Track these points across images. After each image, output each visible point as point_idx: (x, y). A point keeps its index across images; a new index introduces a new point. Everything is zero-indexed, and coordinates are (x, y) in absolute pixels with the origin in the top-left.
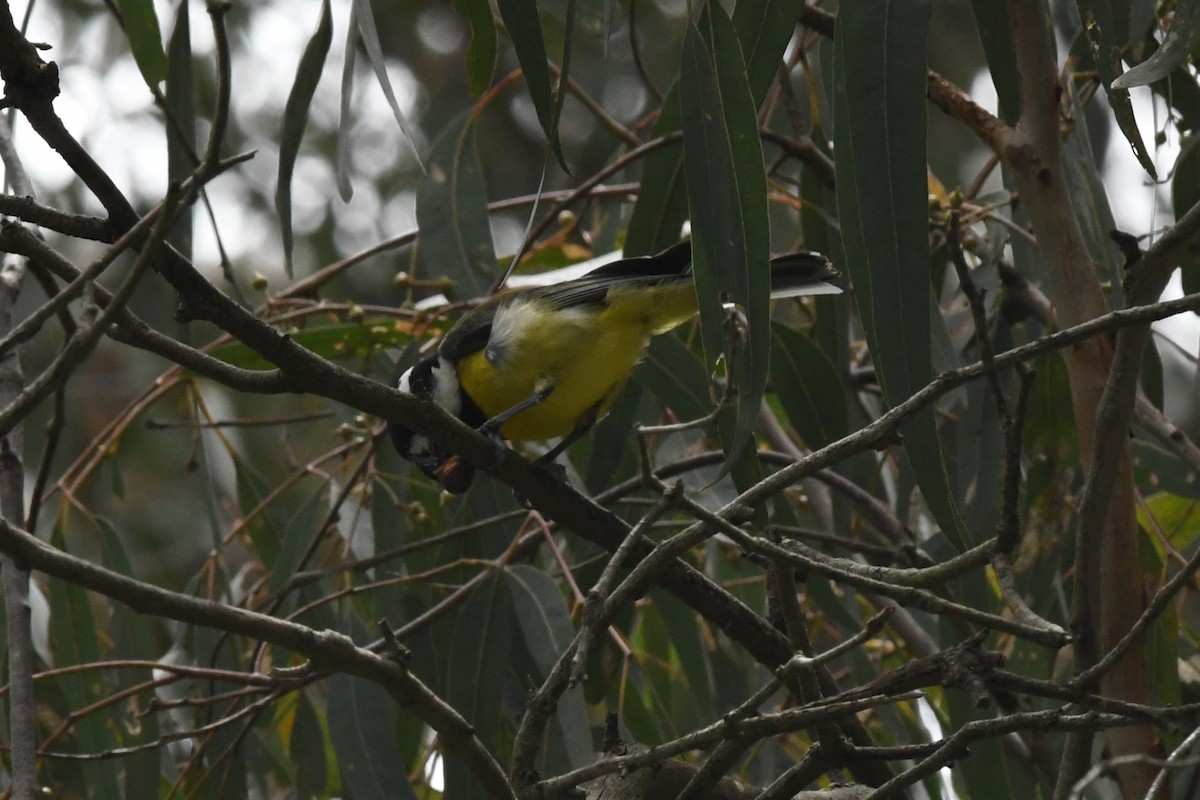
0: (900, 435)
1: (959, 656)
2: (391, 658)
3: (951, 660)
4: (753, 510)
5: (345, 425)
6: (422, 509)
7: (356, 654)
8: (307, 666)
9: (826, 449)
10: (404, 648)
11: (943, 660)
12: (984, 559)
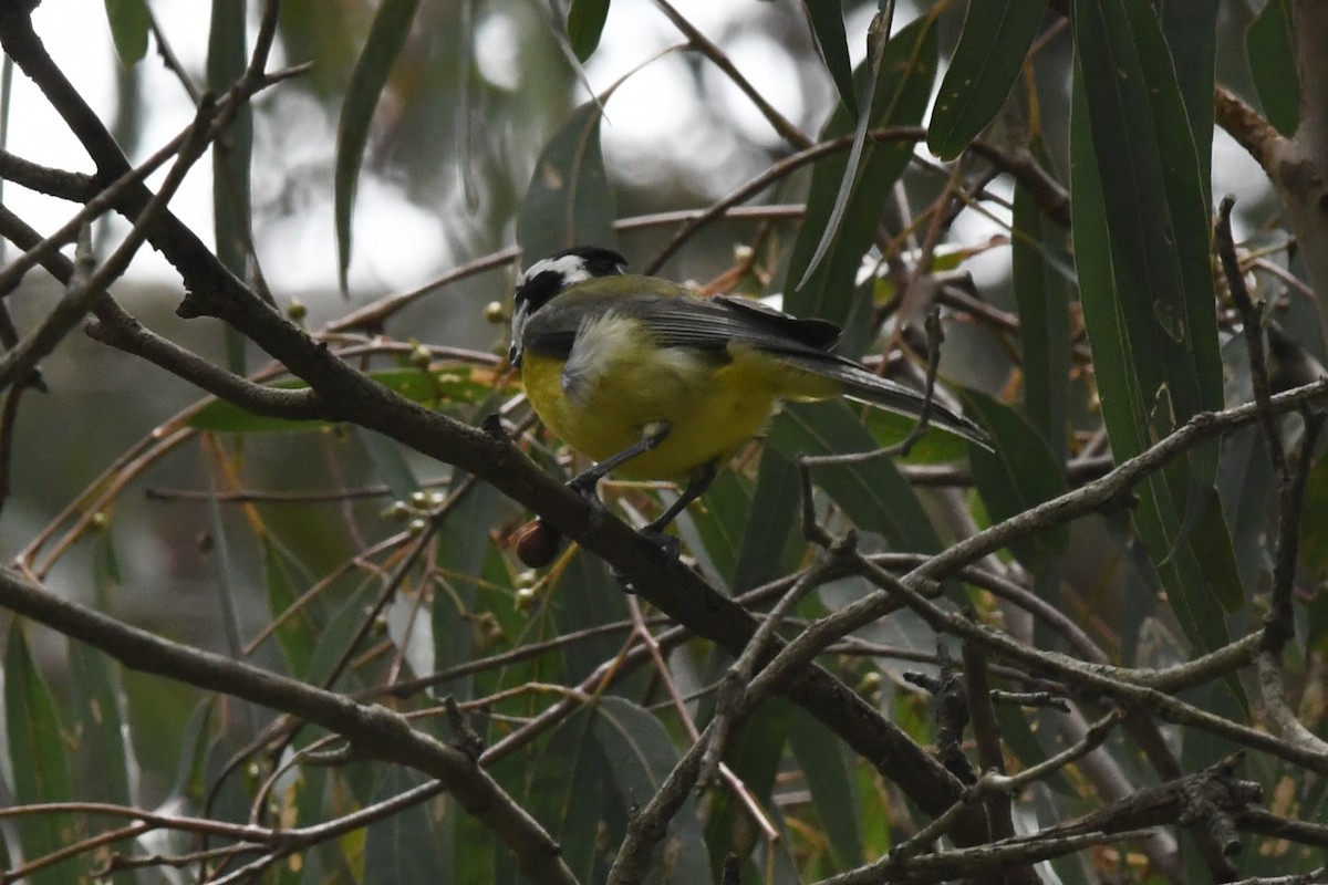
0: (1136, 496)
1: (1202, 786)
2: (458, 748)
3: (1192, 790)
4: (938, 584)
5: (400, 504)
6: (495, 623)
7: (411, 739)
8: (347, 751)
9: (1037, 509)
10: (475, 735)
11: (1182, 790)
12: (1244, 659)
